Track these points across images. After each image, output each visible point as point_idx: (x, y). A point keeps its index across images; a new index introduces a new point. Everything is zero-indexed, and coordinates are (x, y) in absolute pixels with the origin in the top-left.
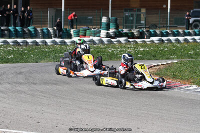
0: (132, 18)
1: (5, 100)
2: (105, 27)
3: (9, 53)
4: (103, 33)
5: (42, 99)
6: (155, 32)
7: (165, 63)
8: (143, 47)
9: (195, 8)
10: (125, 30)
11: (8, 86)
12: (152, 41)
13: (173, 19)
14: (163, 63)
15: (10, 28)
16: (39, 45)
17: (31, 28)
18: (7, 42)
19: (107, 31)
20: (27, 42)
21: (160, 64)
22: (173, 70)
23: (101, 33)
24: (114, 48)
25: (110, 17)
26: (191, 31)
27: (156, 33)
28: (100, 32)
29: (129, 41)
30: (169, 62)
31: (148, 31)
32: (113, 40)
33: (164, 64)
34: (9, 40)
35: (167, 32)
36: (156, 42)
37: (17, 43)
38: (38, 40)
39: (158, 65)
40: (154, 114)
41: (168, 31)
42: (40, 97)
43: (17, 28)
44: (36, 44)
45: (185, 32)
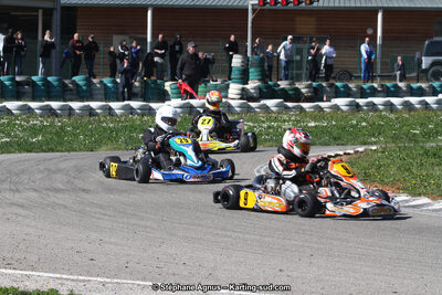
0: (298, 58)
1: (27, 221)
2: (239, 76)
3: (34, 131)
4: (234, 89)
5: (98, 219)
6: (346, 87)
7: (352, 152)
8: (315, 119)
9: (437, 35)
10: (283, 84)
11: (33, 195)
12: (336, 108)
13: (388, 60)
14: (348, 152)
15: (34, 78)
16: (97, 114)
17: (79, 79)
18: (30, 108)
19: (241, 86)
20: (71, 109)
21: (341, 153)
22: (366, 164)
23: (230, 91)
24: (255, 121)
25: (249, 54)
26: (424, 85)
27: (350, 89)
28: (228, 86)
29: (287, 108)
30: (361, 149)
31: (331, 85)
32: (253, 104)
33: (349, 154)
34: (33, 105)
35: (373, 88)
36: (344, 108)
37: (50, 111)
38: (94, 105)
39: (337, 155)
40: (316, 246)
41: (375, 85)
42: (97, 216)
43: (49, 79)
44: (91, 112)
45: (411, 88)
